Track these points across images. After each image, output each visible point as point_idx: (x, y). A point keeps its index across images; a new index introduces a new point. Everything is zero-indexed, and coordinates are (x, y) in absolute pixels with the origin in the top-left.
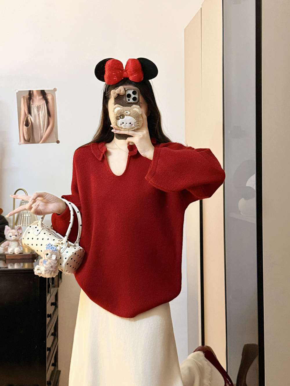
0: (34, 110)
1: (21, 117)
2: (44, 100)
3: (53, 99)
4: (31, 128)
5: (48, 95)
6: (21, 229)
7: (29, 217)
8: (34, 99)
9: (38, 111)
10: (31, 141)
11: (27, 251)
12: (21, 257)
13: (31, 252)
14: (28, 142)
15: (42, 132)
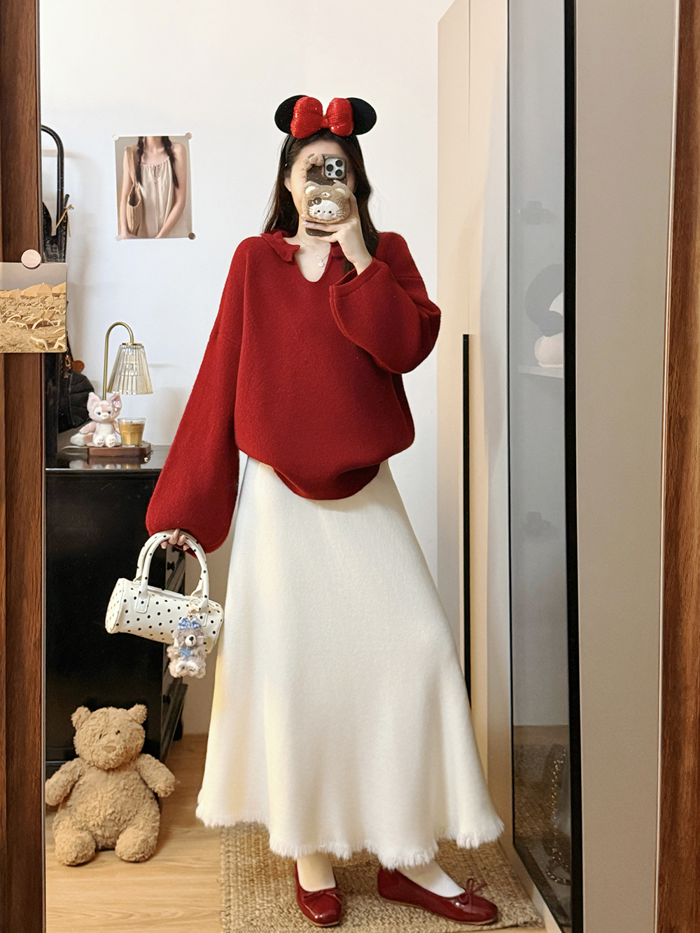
0: (148, 174)
1: (122, 187)
2: (166, 155)
3: (185, 153)
4: (141, 210)
5: (174, 145)
6: (120, 400)
7: (134, 377)
8: (149, 154)
9: (155, 176)
10: (139, 233)
11: (129, 443)
12: (119, 454)
13: (137, 443)
14: (134, 236)
15: (161, 216)
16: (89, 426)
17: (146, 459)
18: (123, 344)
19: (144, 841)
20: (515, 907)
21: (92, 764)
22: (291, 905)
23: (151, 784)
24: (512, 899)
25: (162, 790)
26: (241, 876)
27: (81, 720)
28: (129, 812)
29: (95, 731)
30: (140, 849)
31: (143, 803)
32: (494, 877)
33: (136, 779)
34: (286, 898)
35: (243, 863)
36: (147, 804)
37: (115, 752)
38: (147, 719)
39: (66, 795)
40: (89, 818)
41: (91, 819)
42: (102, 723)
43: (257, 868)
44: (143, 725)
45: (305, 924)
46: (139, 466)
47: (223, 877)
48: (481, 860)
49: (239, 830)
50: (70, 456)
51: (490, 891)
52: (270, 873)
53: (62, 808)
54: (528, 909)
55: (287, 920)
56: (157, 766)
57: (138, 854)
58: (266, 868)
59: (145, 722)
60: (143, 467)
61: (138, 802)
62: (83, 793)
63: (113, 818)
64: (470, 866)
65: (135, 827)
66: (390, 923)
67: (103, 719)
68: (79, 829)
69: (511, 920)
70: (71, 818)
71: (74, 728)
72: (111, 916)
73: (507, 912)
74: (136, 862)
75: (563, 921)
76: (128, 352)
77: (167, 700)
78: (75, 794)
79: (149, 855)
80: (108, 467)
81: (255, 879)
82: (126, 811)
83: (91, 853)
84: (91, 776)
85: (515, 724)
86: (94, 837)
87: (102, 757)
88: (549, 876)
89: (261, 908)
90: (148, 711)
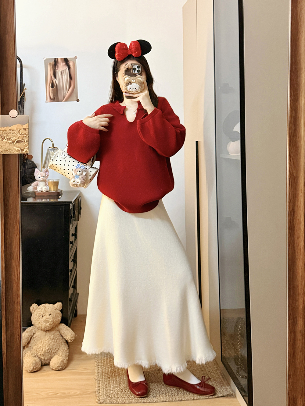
0: (59, 74)
1: (48, 80)
2: (66, 66)
3: (74, 65)
4: (56, 89)
5: (70, 62)
6: (48, 172)
8: (59, 65)
9: (62, 75)
10: (55, 100)
11: (53, 190)
12: (48, 194)
13: (56, 190)
14: (53, 101)
15: (65, 92)
16: (35, 183)
17: (60, 197)
18: (49, 147)
19: (62, 361)
20: (223, 388)
21: (39, 328)
22: (126, 388)
23: (65, 336)
24: (221, 384)
25: (69, 339)
26: (104, 376)
27: (34, 310)
28: (55, 349)
29: (40, 314)
30: (60, 365)
31: (61, 345)
32: (213, 375)
33: (58, 334)
34: (124, 385)
35: (105, 370)
36: (63, 345)
37: (49, 323)
38: (62, 308)
39: (28, 342)
40: (38, 352)
41: (39, 352)
42: (43, 310)
43: (111, 373)
44: (60, 311)
45: (132, 396)
46: (57, 200)
47: (96, 376)
48: (208, 368)
49: (103, 356)
50: (27, 196)
51: (212, 381)
52: (117, 374)
53: (26, 347)
54: (229, 389)
55: (124, 395)
56: (67, 329)
57: (60, 367)
58: (115, 372)
59: (61, 310)
60: (59, 200)
61: (59, 344)
62: (36, 341)
63: (48, 351)
64: (203, 370)
65: (58, 355)
66: (169, 396)
67: (44, 309)
68: (34, 356)
69: (221, 394)
70: (30, 352)
71: (31, 313)
72: (49, 394)
73: (219, 390)
74: (59, 370)
75: (244, 394)
76: (52, 151)
77: (71, 300)
78: (32, 341)
79: (64, 367)
80: (44, 201)
81: (110, 377)
82: (54, 348)
83: (39, 367)
84: (39, 334)
85: (221, 308)
86: (41, 360)
87: (43, 325)
88: (237, 375)
89: (113, 390)
90: (63, 305)
